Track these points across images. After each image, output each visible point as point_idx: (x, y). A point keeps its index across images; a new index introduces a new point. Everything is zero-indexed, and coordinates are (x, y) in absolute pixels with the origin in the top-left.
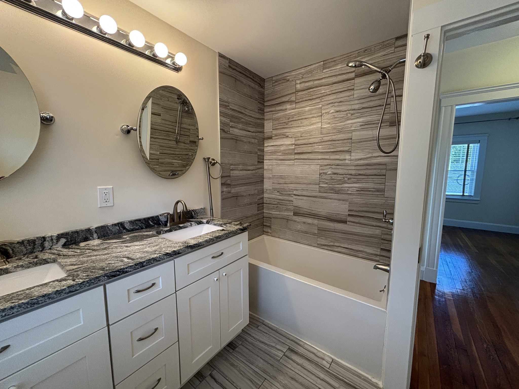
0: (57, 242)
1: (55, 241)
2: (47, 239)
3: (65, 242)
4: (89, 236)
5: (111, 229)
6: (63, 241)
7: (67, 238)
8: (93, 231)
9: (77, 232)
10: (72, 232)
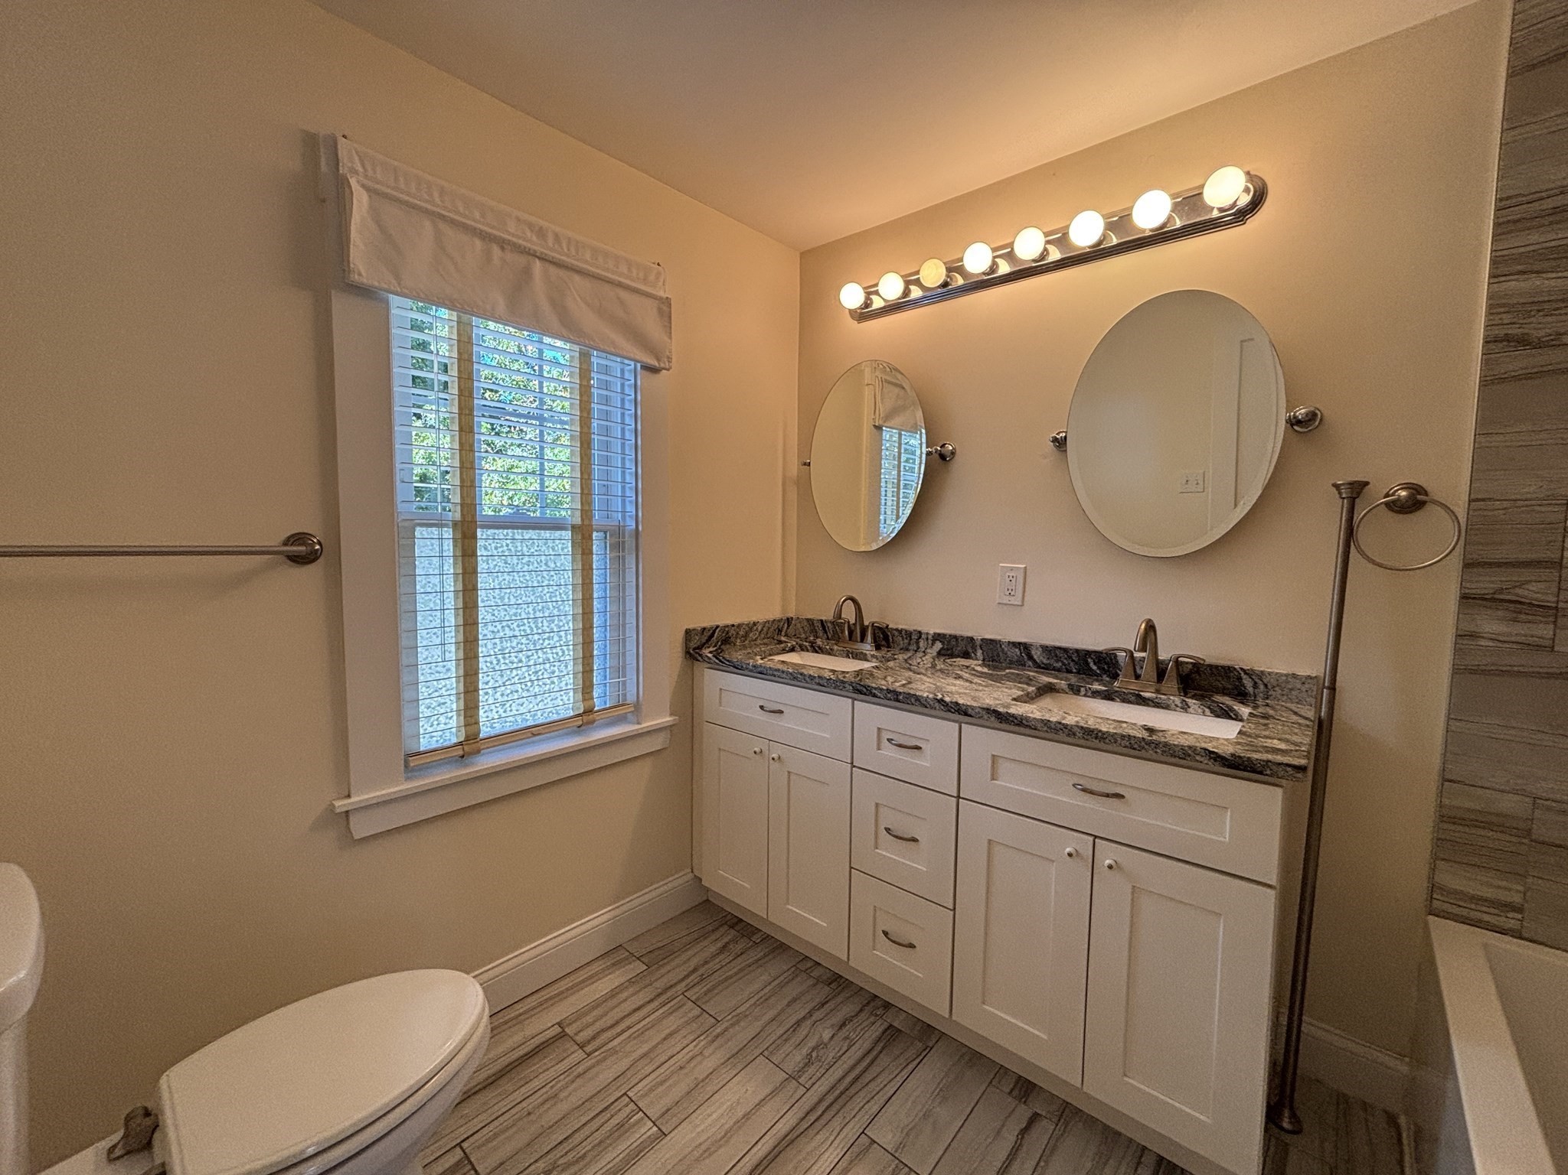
0: (933, 645)
1: (930, 642)
2: (923, 636)
3: (941, 649)
4: (970, 650)
5: (1006, 649)
6: (938, 645)
7: (943, 643)
8: (978, 643)
9: (955, 637)
10: (950, 636)
